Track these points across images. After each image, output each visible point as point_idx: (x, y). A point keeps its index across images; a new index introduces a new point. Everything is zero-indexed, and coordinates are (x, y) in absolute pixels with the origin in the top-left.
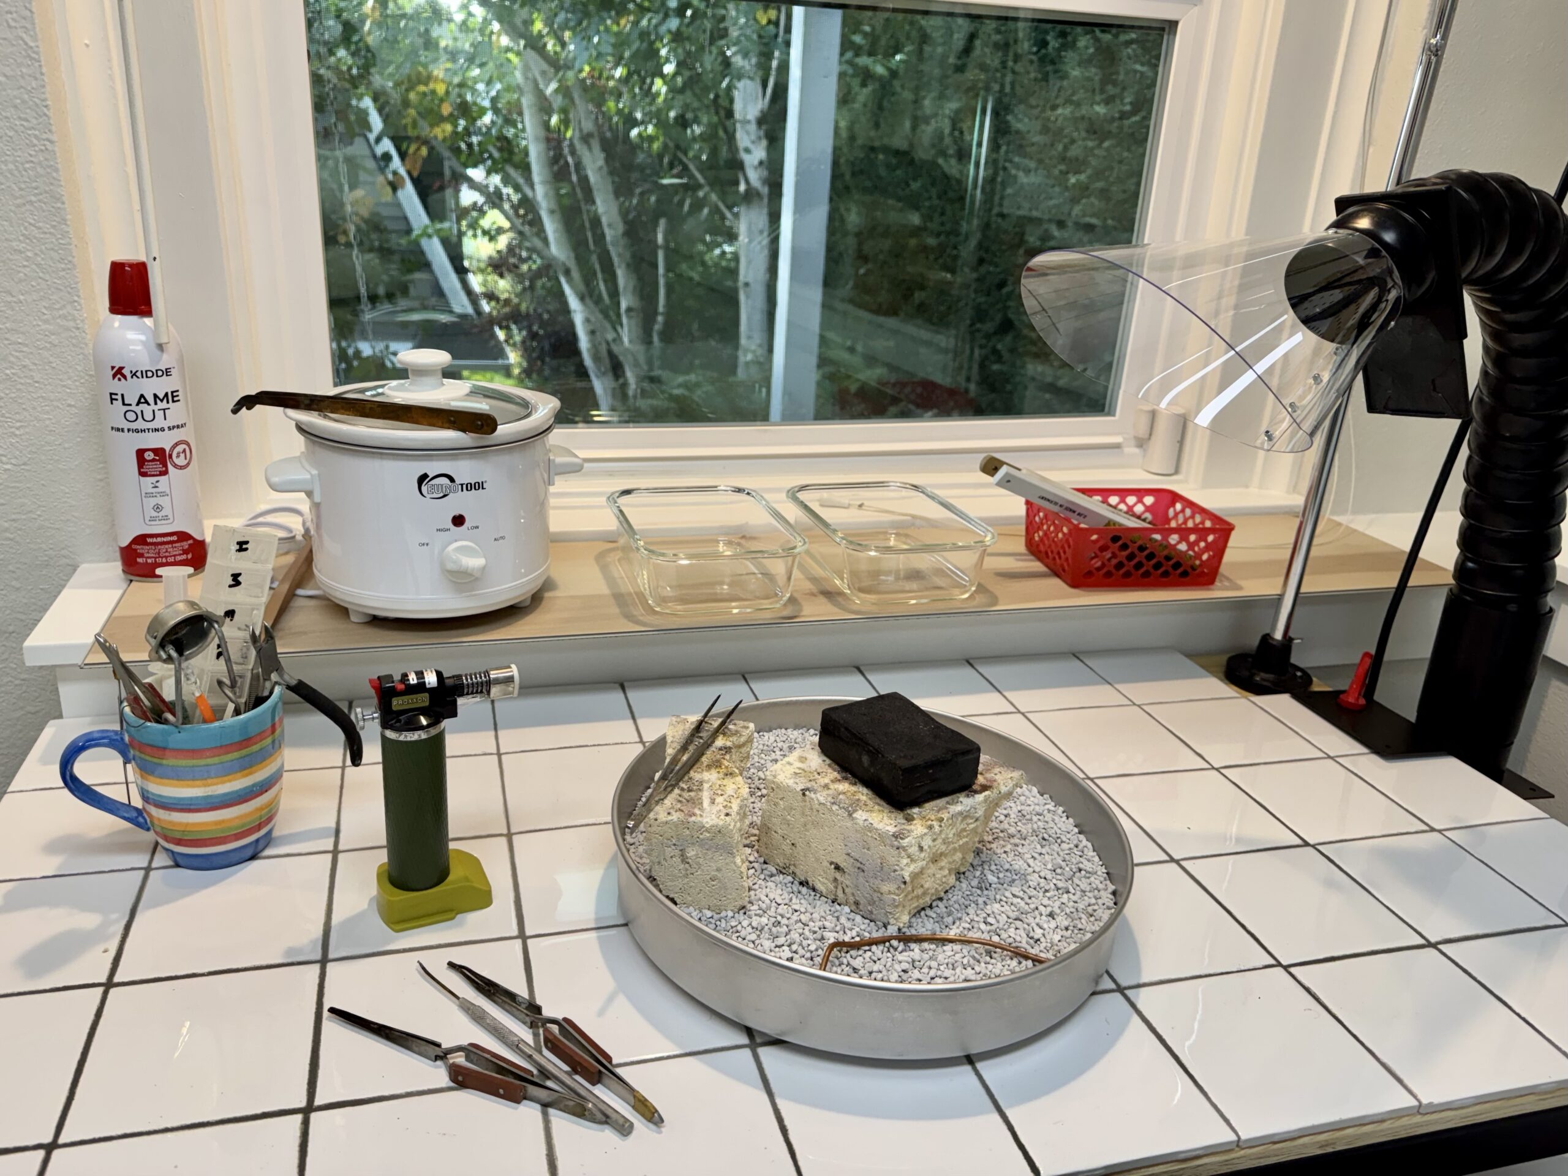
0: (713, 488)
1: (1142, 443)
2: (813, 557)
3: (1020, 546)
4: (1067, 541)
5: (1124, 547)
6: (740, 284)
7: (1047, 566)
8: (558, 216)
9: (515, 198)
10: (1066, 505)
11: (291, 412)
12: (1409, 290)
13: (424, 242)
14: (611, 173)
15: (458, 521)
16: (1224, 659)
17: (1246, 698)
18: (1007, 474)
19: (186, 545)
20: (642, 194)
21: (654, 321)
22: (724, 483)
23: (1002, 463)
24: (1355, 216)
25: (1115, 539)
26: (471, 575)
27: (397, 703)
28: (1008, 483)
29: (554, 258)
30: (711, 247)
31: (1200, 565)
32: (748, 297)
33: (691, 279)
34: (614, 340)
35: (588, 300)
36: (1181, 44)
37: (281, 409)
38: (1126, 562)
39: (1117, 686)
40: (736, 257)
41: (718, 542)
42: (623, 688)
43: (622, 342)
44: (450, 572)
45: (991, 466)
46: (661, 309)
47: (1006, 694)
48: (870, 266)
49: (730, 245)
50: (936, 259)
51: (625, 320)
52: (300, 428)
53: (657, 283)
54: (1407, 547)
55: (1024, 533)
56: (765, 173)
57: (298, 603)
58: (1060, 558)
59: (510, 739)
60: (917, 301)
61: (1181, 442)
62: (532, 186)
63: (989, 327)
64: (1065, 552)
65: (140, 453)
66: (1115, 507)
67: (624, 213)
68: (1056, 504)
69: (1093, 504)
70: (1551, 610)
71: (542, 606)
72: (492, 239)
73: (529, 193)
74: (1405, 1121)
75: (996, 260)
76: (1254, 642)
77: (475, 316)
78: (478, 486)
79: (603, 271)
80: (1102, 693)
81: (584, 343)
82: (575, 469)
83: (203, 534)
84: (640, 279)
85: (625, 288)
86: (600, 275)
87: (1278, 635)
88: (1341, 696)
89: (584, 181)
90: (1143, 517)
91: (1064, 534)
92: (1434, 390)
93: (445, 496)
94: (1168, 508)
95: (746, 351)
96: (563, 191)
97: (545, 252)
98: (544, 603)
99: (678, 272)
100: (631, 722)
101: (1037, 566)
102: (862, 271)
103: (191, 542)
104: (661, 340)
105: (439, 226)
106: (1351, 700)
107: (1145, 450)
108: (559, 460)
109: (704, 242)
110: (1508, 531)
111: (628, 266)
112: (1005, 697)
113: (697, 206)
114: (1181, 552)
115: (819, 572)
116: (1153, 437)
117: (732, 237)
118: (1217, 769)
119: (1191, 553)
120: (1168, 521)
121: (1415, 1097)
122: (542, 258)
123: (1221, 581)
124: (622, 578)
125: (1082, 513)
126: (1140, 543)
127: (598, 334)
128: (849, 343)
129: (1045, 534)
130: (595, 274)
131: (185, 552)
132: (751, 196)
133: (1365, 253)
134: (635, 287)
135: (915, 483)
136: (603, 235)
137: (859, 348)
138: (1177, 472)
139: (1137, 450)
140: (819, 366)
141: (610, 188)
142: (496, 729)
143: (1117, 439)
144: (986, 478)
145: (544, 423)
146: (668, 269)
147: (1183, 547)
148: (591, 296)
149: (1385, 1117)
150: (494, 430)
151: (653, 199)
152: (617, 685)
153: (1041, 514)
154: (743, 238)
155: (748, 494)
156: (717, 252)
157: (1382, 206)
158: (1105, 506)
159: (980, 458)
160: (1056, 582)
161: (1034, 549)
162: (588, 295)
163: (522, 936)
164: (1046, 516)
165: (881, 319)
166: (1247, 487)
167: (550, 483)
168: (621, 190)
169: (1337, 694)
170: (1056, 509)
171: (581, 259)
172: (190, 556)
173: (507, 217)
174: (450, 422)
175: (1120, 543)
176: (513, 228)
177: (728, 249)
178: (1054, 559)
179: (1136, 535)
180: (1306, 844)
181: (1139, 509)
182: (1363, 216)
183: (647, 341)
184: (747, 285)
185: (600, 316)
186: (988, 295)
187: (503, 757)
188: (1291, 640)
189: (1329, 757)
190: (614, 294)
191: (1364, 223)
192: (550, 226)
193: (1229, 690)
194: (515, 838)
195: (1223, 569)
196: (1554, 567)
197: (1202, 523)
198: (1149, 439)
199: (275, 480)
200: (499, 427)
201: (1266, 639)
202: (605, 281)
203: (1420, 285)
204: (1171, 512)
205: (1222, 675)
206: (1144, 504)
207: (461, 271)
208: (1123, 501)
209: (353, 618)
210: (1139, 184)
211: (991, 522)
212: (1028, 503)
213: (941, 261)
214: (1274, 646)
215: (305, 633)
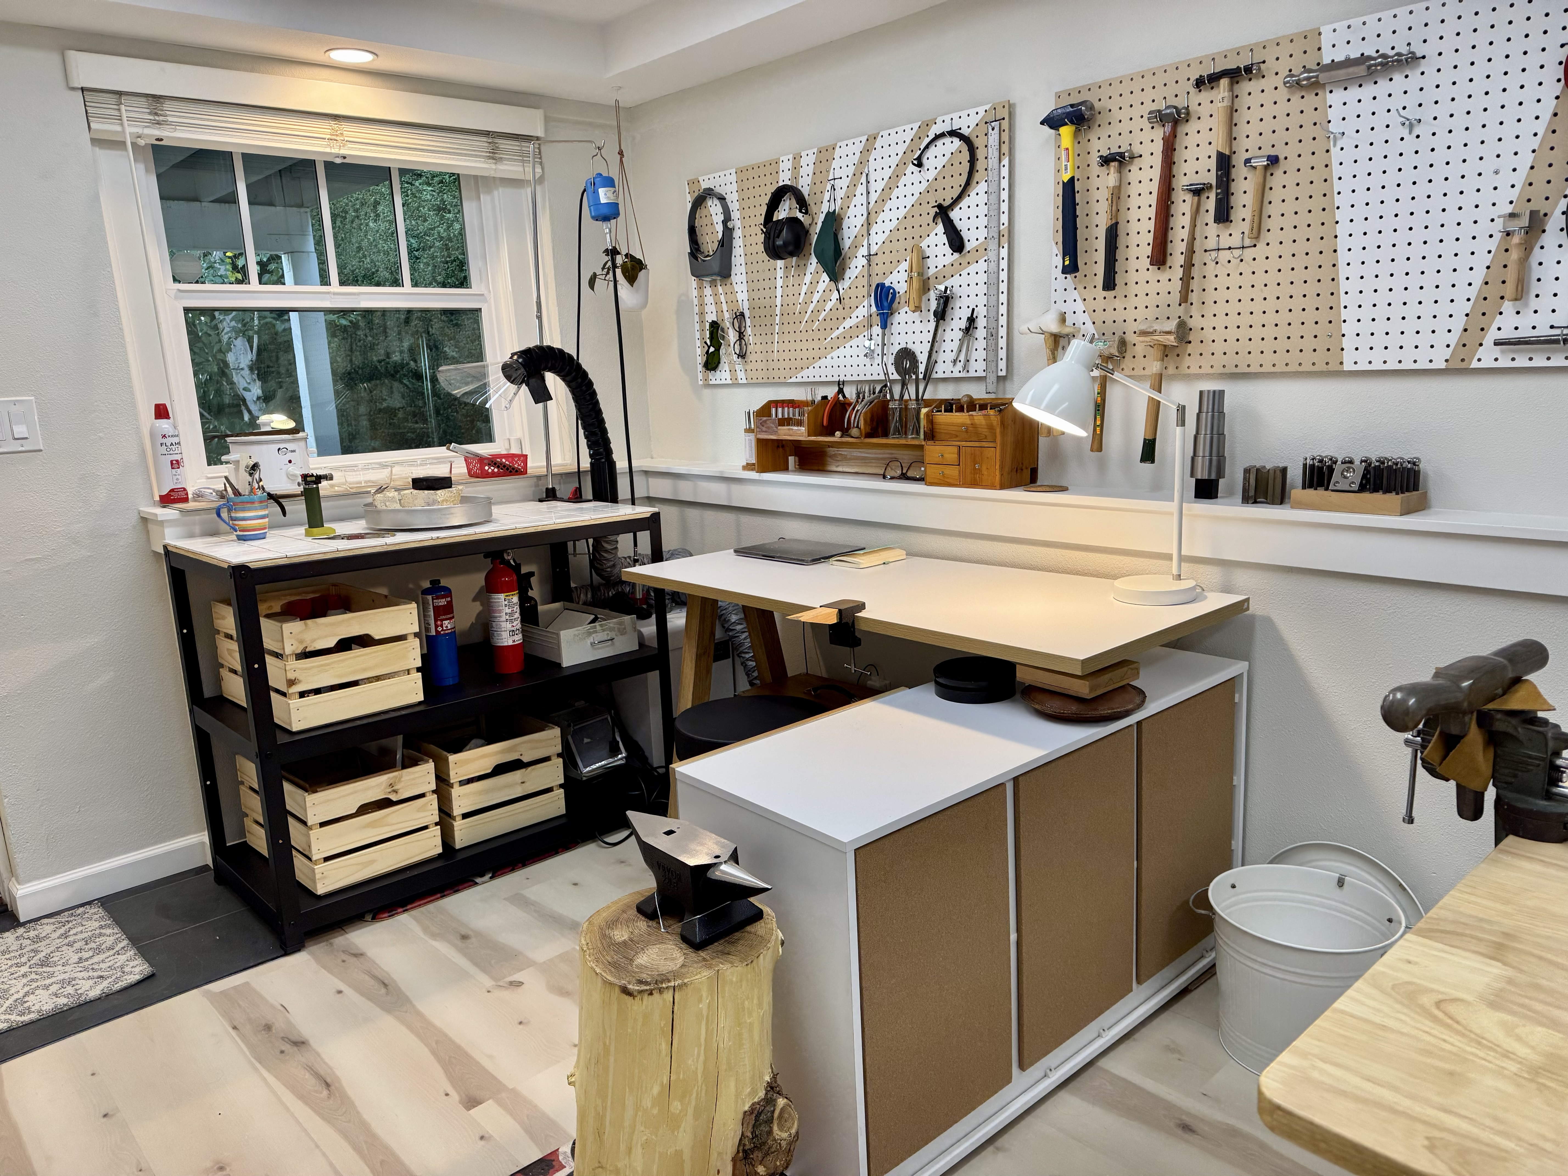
15: (290, 462)
27: (308, 479)
36: (484, 314)
65: (172, 462)
78: (294, 451)
87: (550, 486)
93: (286, 454)
123: (526, 471)
195: (526, 468)
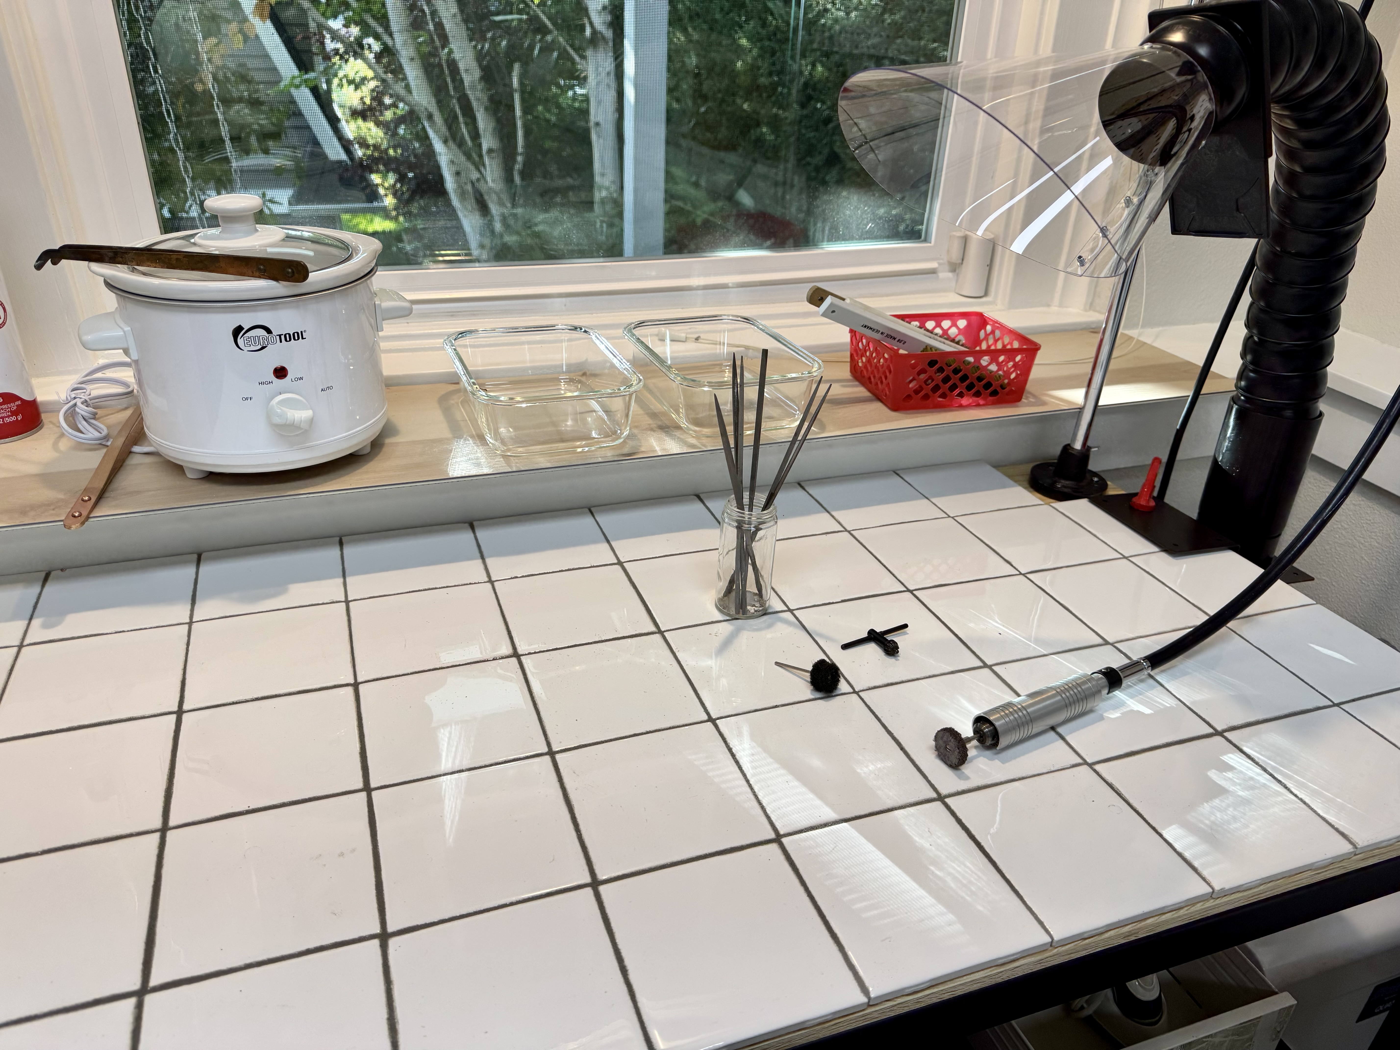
0: (549, 328)
1: (955, 268)
2: (650, 391)
3: (845, 371)
4: (888, 367)
5: (941, 370)
6: (592, 124)
7: (869, 391)
8: (418, 62)
9: (376, 47)
10: (886, 332)
11: (95, 266)
12: (1221, 106)
13: (294, 91)
14: (466, 21)
15: (281, 373)
16: (1028, 468)
17: (1048, 504)
18: (832, 304)
19: (13, 406)
20: (493, 39)
21: (514, 161)
22: (562, 321)
23: (827, 294)
24: (1169, 30)
25: (932, 363)
26: (299, 428)
28: (832, 313)
29: (418, 104)
30: (564, 90)
31: (1008, 384)
32: (599, 137)
33: (548, 121)
34: (478, 180)
35: (451, 143)
37: (84, 264)
38: (941, 384)
39: (934, 500)
40: (586, 99)
41: (559, 380)
42: (473, 528)
43: (486, 182)
44: (277, 426)
45: (817, 297)
46: (520, 150)
47: (833, 513)
48: (710, 104)
49: (581, 88)
50: (769, 97)
51: (487, 160)
52: (108, 285)
53: (515, 125)
54: (1201, 362)
55: (849, 360)
56: (609, 18)
57: (134, 460)
58: (882, 382)
59: (358, 586)
60: (753, 137)
61: (990, 266)
62: (391, 35)
63: (817, 160)
64: (886, 378)
66: (931, 332)
67: (480, 57)
68: (878, 331)
69: (911, 330)
70: (1321, 414)
71: (381, 454)
72: (357, 87)
73: (390, 42)
74: (1199, 907)
75: (822, 97)
76: (1057, 451)
77: (349, 162)
78: (298, 336)
79: (464, 115)
80: (920, 508)
81: (450, 183)
82: (404, 313)
83: (32, 392)
84: (498, 121)
85: (484, 131)
86: (461, 119)
87: (1078, 446)
88: (1134, 500)
89: (439, 26)
90: (957, 339)
91: (885, 359)
92: (1238, 210)
93: (263, 348)
94: (980, 330)
95: (600, 188)
96: (421, 39)
97: (409, 98)
98: (385, 449)
99: (535, 114)
100: (480, 561)
101: (861, 391)
102: (703, 109)
103: (19, 403)
104: (523, 178)
105: (306, 76)
106: (1143, 502)
107: (958, 275)
108: (386, 304)
109: (558, 86)
110: (1288, 343)
111: (486, 109)
112: (833, 517)
113: (546, 49)
114: (991, 372)
115: (657, 406)
116: (964, 262)
117: (583, 81)
118: (1024, 575)
119: (1001, 373)
120: (979, 342)
121: (1209, 884)
122: (406, 103)
123: (1027, 398)
124: (465, 420)
125: (901, 339)
126: (954, 366)
127: (463, 174)
128: (694, 179)
129: (869, 360)
130: (456, 117)
131: (14, 413)
132: (596, 39)
133: (1177, 69)
134: (494, 129)
135: (745, 315)
136: (462, 81)
137: (703, 183)
138: (986, 294)
139: (950, 275)
140: (666, 201)
141: (464, 33)
142: (344, 576)
143: (934, 265)
144: (813, 308)
145: (363, 267)
146: (525, 111)
147: (993, 367)
148: (454, 139)
149: (1183, 905)
150: (305, 277)
151: (504, 43)
152: (467, 525)
153: (864, 341)
154: (592, 80)
155: (585, 331)
156: (570, 93)
157: (1196, 18)
158: (922, 330)
159: (805, 290)
160: (879, 406)
161: (858, 374)
162: (453, 136)
163: (367, 788)
164: (868, 344)
165: (722, 154)
166: (1049, 306)
167: (378, 328)
168: (475, 34)
169: (1129, 497)
170: (877, 336)
171: (441, 104)
172: (20, 418)
173: (370, 67)
174: (259, 270)
175: (936, 367)
176: (376, 77)
177: (579, 91)
178: (877, 384)
179: (951, 359)
180: (1106, 643)
181: (953, 332)
182: (1178, 30)
183: (509, 180)
184: (597, 124)
185: (463, 158)
186: (817, 130)
187: (351, 604)
188: (1089, 448)
189: (1125, 557)
190: (476, 136)
191: (1177, 37)
192: (413, 72)
193: (1032, 498)
194: (362, 688)
195: (1029, 387)
196: (1325, 376)
197: (1011, 343)
198: (962, 263)
199: (88, 338)
200: (310, 274)
201: (1067, 449)
202: (466, 124)
203: (1230, 102)
204: (982, 334)
205: (1026, 484)
206: (958, 328)
207: (333, 121)
208: (938, 325)
209: (189, 475)
210: (949, 23)
211: (817, 350)
212: (851, 331)
213: (773, 99)
214: (1073, 455)
215: (138, 492)
